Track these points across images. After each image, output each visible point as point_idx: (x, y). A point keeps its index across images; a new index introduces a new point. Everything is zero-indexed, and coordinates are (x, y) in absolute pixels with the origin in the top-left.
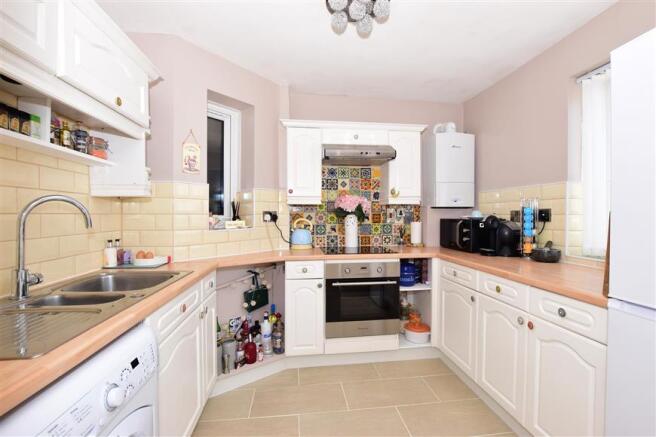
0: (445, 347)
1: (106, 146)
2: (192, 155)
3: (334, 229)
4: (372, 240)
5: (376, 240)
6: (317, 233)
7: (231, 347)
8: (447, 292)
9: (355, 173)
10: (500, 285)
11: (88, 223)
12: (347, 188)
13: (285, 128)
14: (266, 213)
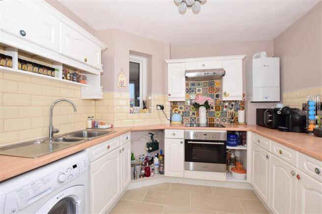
0: (254, 184)
1: (86, 79)
2: (122, 80)
3: (194, 114)
4: (215, 120)
5: (218, 120)
6: (185, 116)
7: (138, 168)
8: (255, 151)
9: (205, 84)
10: (281, 150)
11: (75, 110)
12: (201, 92)
13: (167, 64)
14: (157, 106)
